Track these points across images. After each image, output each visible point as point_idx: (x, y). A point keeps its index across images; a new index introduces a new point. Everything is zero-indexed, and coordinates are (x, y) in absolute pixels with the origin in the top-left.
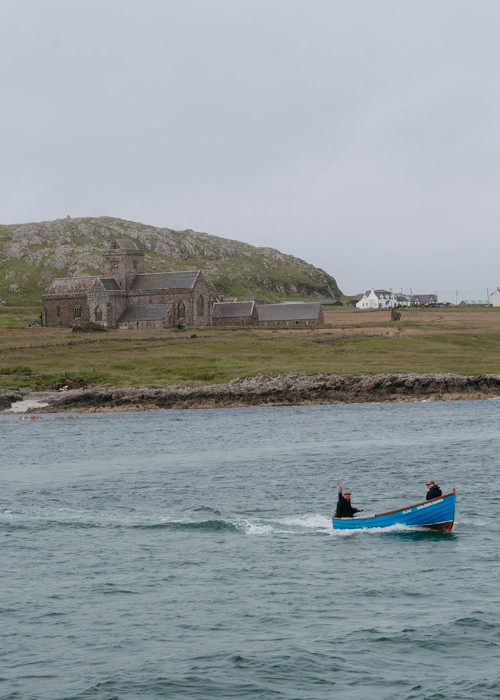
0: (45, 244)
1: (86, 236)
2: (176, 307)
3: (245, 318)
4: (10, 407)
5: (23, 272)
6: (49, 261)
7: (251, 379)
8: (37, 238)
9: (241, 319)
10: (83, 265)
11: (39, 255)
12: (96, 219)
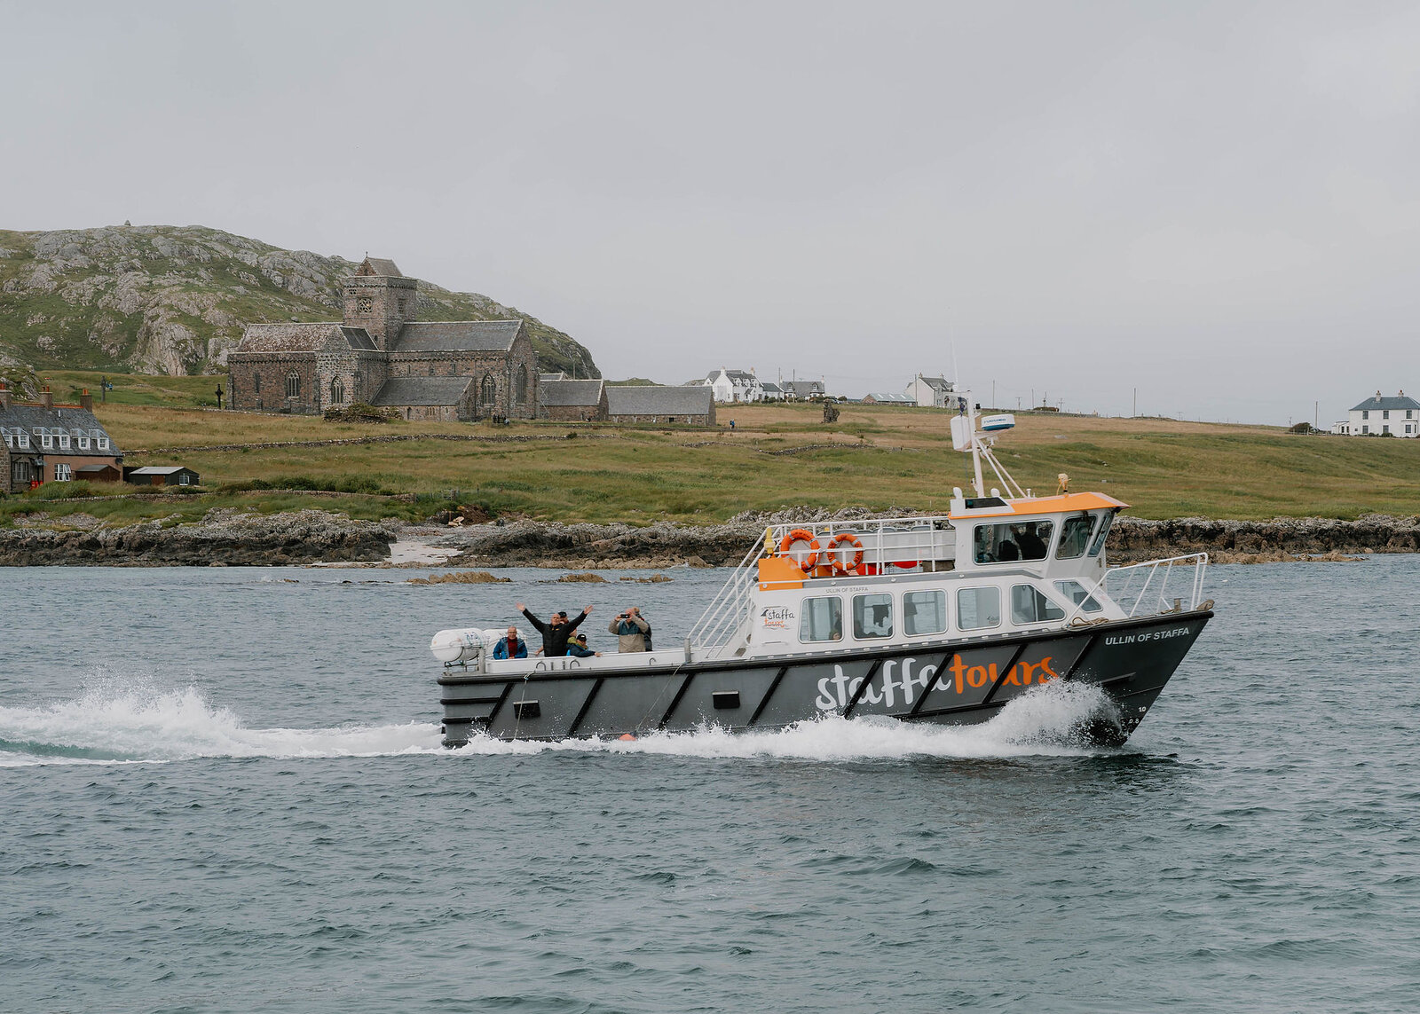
0: (94, 270)
1: (166, 259)
2: (479, 384)
3: (587, 408)
4: (388, 552)
5: (60, 316)
6: (107, 298)
7: (770, 516)
8: (80, 256)
9: (580, 409)
10: (171, 307)
11: (87, 287)
12: (181, 230)
